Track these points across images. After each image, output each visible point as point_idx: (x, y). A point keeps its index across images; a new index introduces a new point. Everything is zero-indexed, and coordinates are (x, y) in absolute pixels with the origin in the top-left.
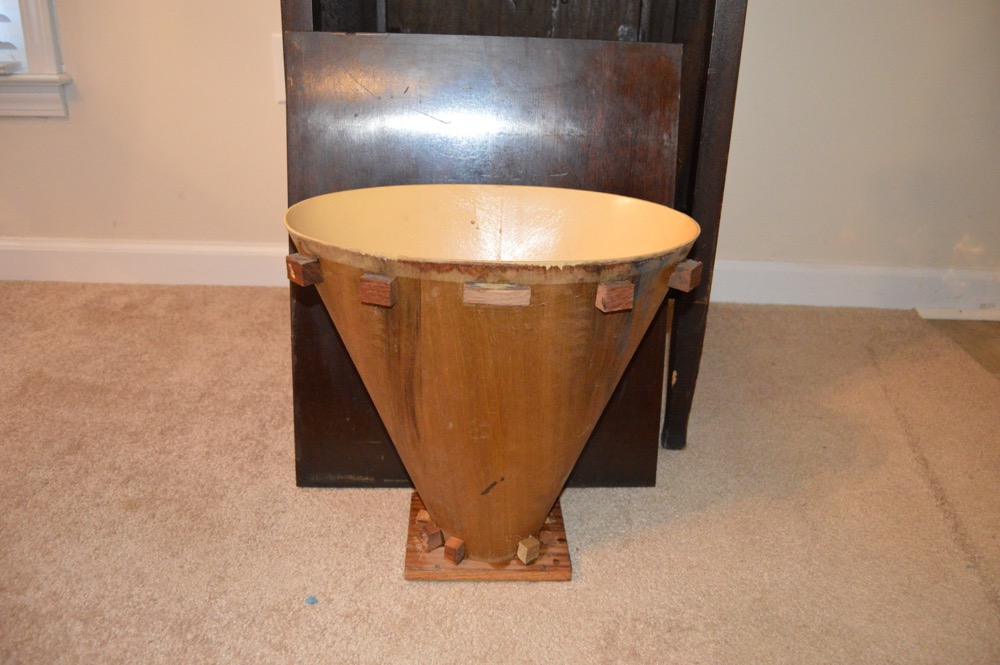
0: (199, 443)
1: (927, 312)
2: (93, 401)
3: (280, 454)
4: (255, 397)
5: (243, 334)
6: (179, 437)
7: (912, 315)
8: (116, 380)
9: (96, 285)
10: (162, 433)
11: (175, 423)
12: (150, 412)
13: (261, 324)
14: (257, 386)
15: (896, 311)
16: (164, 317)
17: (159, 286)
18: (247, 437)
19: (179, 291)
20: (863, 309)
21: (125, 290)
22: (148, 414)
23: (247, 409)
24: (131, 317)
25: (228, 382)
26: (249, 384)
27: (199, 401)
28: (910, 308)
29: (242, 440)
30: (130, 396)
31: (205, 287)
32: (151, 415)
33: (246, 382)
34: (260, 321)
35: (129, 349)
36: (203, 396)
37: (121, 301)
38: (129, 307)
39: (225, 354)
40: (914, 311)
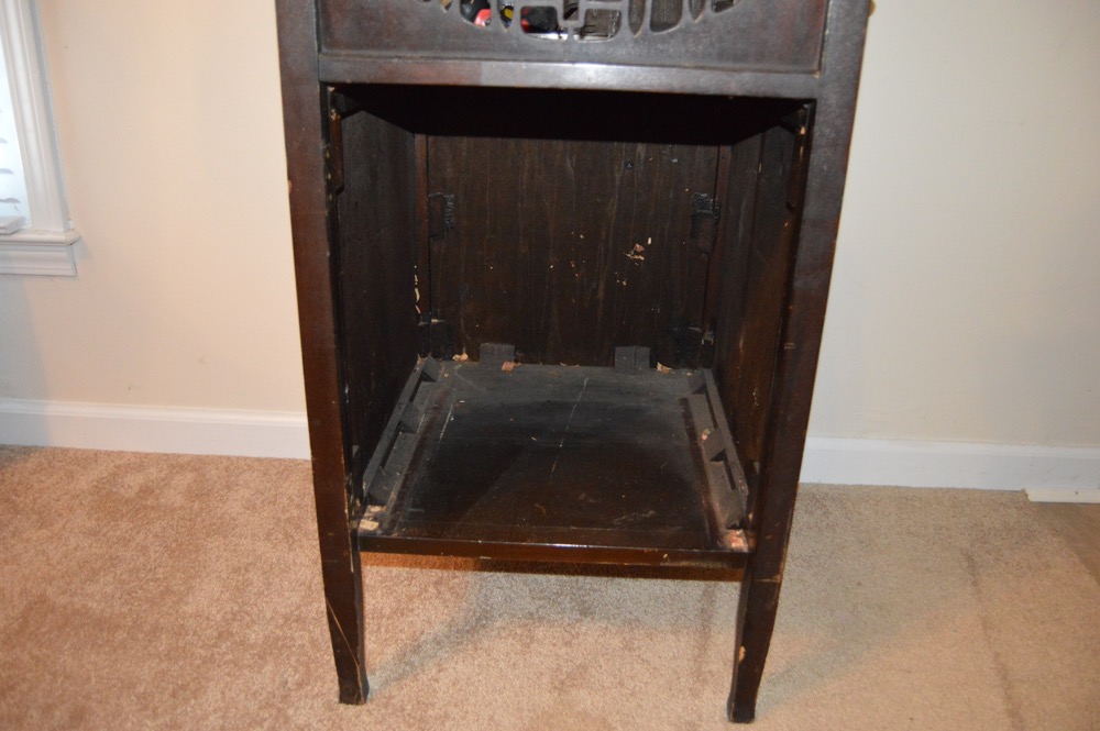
0: (215, 711)
1: (1036, 495)
2: (100, 642)
4: (278, 639)
5: (268, 536)
6: (193, 702)
7: (1018, 499)
8: (125, 609)
9: (109, 454)
10: (174, 695)
11: (188, 678)
12: (161, 661)
13: (288, 520)
14: (281, 622)
15: (1002, 493)
16: (182, 508)
18: (268, 705)
19: (198, 464)
20: (965, 491)
21: (141, 462)
22: (159, 664)
23: (269, 658)
24: (145, 508)
25: (248, 614)
26: (272, 618)
27: (216, 646)
28: (1018, 489)
29: (260, 708)
30: (141, 636)
31: (229, 458)
32: (163, 666)
33: (268, 615)
34: (287, 515)
35: (142, 559)
36: (220, 636)
37: (135, 481)
38: (146, 491)
39: (247, 570)
40: (1024, 493)
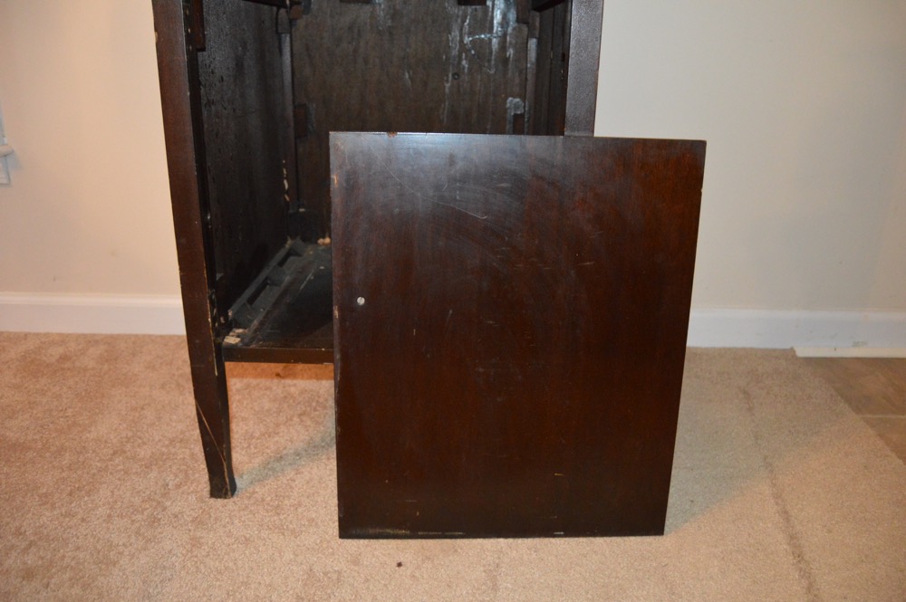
0: (104, 505)
1: (802, 352)
2: (13, 460)
3: (176, 516)
4: (163, 454)
5: (163, 386)
6: (86, 498)
7: (789, 355)
8: (37, 437)
9: (37, 335)
10: (70, 494)
11: (84, 483)
12: (63, 471)
14: (167, 443)
15: (775, 350)
16: (93, 369)
17: (95, 335)
18: (150, 499)
19: (111, 341)
20: (744, 349)
21: (63, 339)
22: (61, 473)
23: (153, 467)
24: (63, 369)
25: (140, 438)
26: (160, 441)
27: (111, 460)
28: (787, 346)
29: (143, 501)
30: (48, 454)
31: (136, 336)
32: (64, 474)
33: (157, 438)
34: (180, 372)
35: (55, 403)
36: (115, 453)
37: (57, 352)
38: (63, 358)
39: (143, 409)
40: (792, 350)
